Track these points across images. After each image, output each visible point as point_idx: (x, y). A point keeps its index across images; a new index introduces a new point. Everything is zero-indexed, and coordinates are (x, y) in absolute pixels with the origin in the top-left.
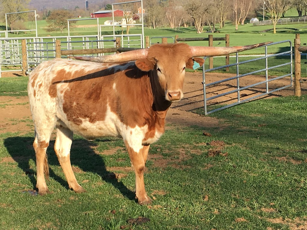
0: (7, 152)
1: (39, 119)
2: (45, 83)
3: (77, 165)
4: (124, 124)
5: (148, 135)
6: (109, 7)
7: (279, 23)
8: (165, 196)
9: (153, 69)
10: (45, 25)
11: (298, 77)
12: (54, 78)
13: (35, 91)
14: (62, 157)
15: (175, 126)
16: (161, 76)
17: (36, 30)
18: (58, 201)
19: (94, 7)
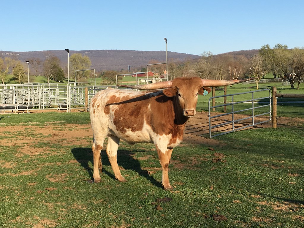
0: (73, 156)
1: (97, 129)
2: (101, 104)
3: (121, 165)
4: (155, 133)
5: (172, 141)
6: (144, 70)
7: (260, 83)
8: (182, 186)
9: (175, 95)
10: (101, 80)
11: (275, 115)
12: (108, 101)
13: (94, 110)
14: (111, 157)
15: (189, 144)
16: (181, 99)
17: (95, 82)
18: (108, 187)
19: (134, 70)
